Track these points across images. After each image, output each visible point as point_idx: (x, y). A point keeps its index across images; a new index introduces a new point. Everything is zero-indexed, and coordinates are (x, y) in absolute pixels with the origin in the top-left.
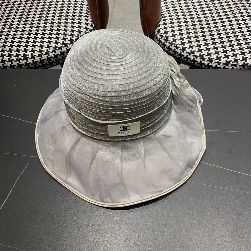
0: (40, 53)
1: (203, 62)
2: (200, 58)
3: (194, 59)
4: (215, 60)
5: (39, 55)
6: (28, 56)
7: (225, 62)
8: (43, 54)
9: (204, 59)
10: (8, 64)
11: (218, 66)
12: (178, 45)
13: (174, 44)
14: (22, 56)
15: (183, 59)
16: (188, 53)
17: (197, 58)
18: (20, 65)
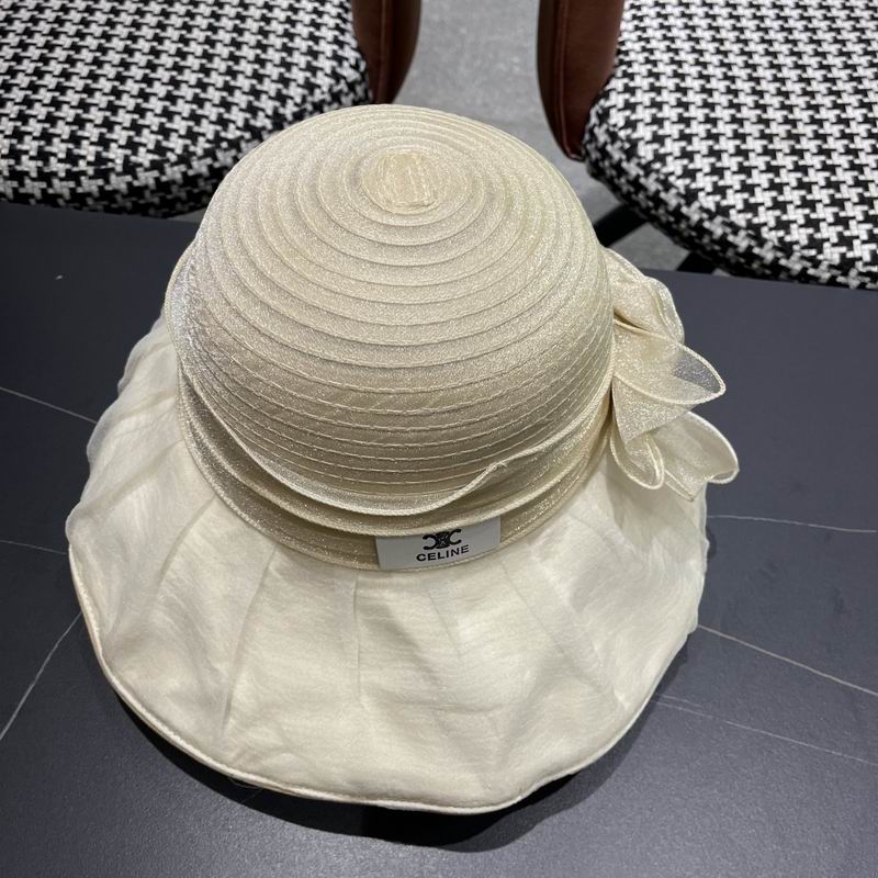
0: (156, 157)
1: (756, 250)
2: (749, 236)
3: (725, 235)
4: (804, 248)
5: (155, 165)
6: (110, 165)
7: (836, 260)
8: (168, 160)
9: (761, 242)
10: (33, 187)
11: (811, 271)
12: (672, 179)
13: (658, 171)
14: (89, 163)
16: (707, 211)
17: (735, 233)
18: (80, 194)
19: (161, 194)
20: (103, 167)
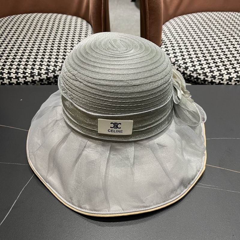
0: (46, 71)
1: (206, 79)
2: (203, 75)
3: (197, 76)
4: (218, 76)
5: (46, 73)
6: (34, 74)
7: (228, 78)
8: (49, 72)
9: (207, 77)
11: (222, 82)
12: (181, 65)
13: (177, 64)
14: (29, 74)
15: (186, 77)
16: (192, 71)
17: (200, 75)
18: (26, 82)
19: (48, 81)
20: (33, 74)
